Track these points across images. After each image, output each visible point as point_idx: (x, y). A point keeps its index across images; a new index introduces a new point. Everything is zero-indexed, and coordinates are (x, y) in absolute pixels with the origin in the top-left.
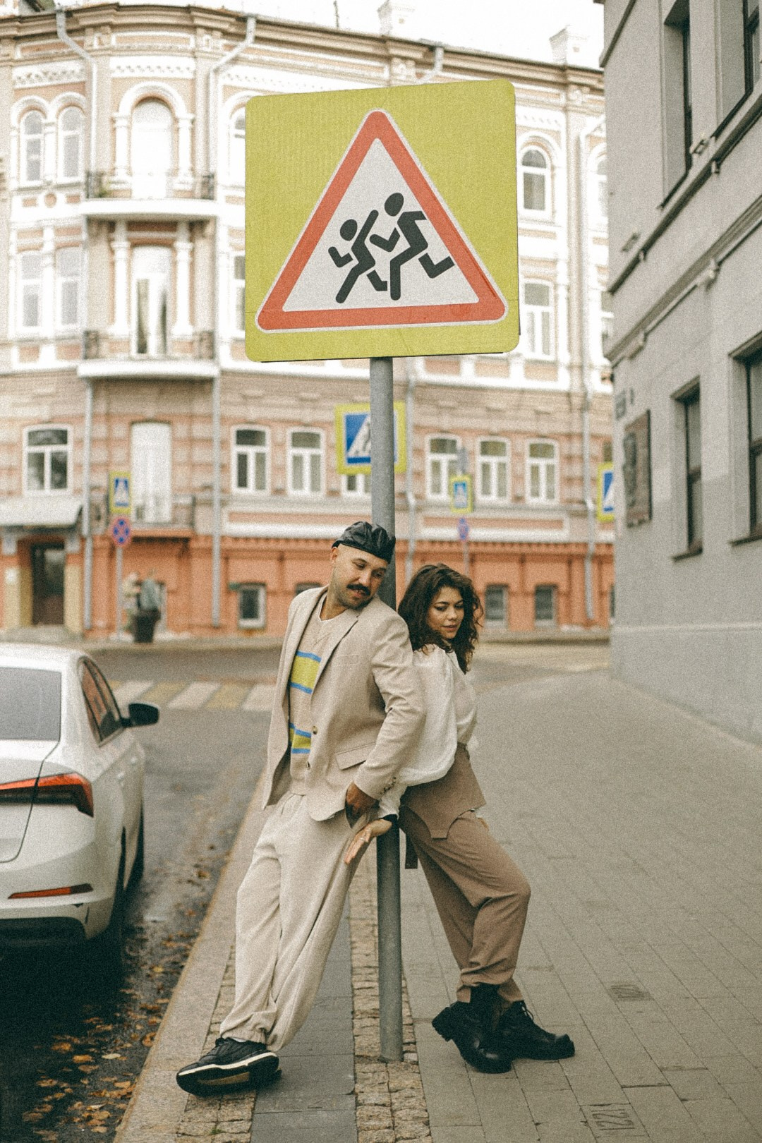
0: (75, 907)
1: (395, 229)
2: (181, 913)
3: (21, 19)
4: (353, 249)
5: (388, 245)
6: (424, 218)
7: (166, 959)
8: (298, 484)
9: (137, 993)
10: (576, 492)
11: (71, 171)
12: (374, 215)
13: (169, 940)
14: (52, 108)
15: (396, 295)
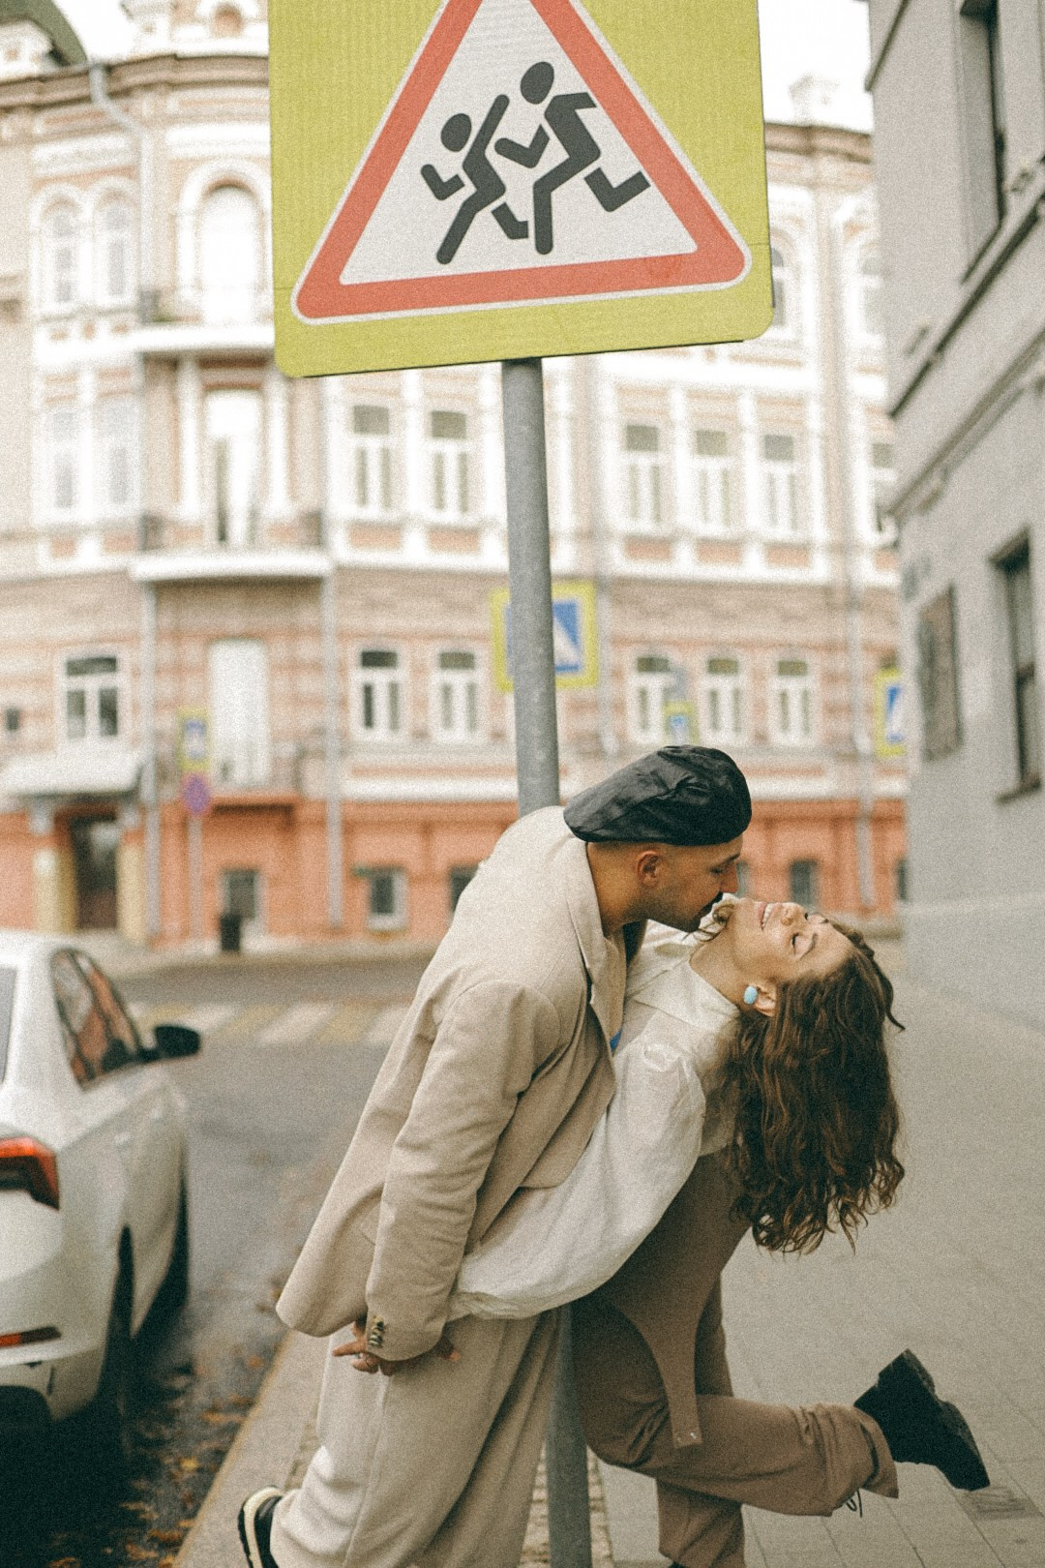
0: (28, 1368)
1: (541, 128)
2: (240, 1362)
3: (42, 79)
4: (466, 166)
5: (527, 156)
6: (594, 106)
7: (205, 1446)
8: (448, 721)
9: (148, 1509)
10: (842, 726)
11: (117, 289)
12: (501, 104)
13: (214, 1410)
14: (87, 203)
15: (545, 245)
